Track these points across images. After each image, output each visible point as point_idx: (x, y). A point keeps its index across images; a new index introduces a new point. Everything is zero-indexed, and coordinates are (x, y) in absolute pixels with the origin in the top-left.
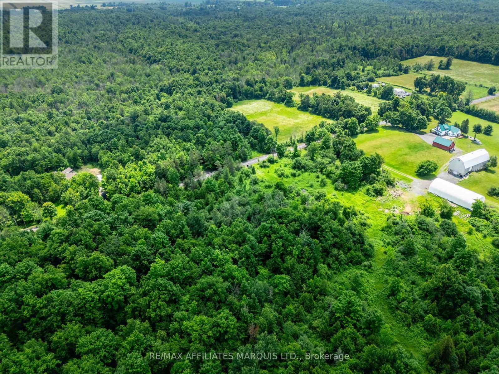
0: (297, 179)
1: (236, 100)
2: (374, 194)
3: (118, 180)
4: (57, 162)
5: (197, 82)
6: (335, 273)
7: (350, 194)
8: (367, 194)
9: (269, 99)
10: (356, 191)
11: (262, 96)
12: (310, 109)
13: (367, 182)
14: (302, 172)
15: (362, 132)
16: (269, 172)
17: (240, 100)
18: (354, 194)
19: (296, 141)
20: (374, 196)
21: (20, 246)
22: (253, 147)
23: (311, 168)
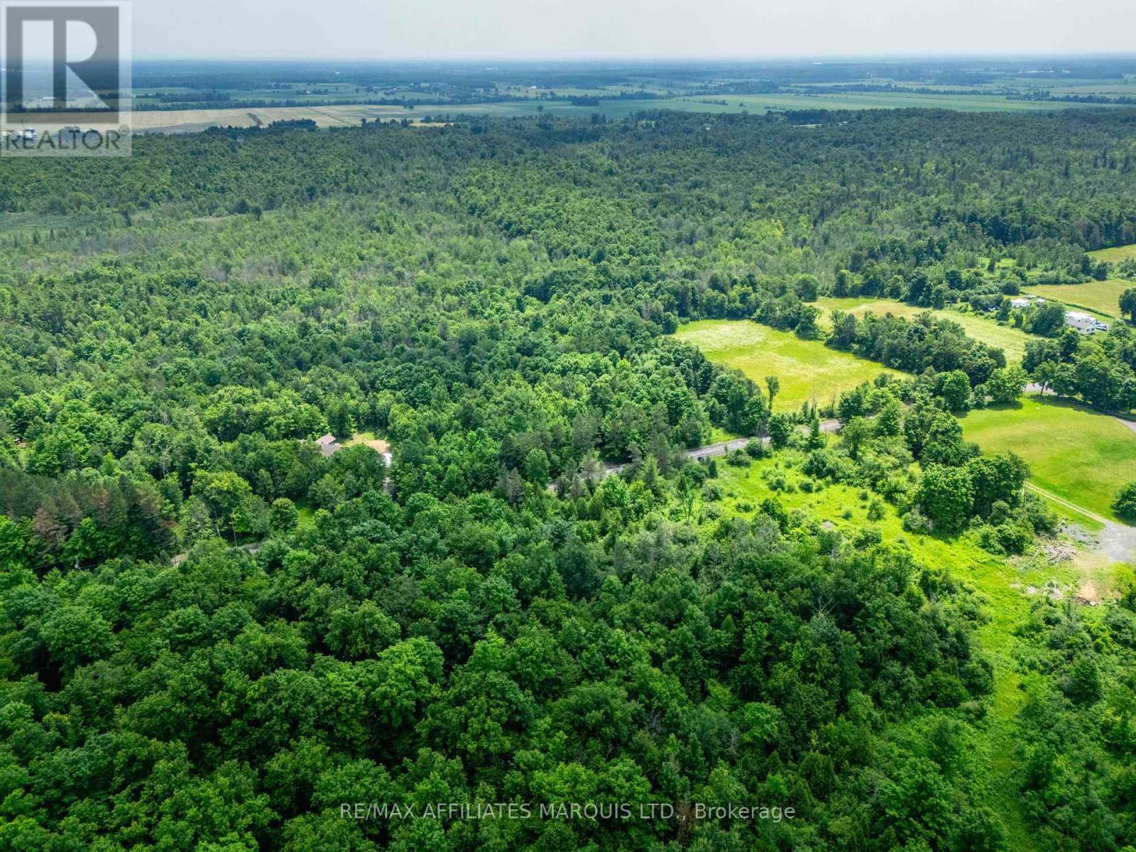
0: (813, 497)
1: (684, 319)
2: (1000, 547)
3: (425, 467)
4: (307, 421)
5: (602, 278)
6: (892, 720)
7: (940, 543)
8: (983, 547)
9: (760, 320)
10: (956, 538)
11: (744, 313)
12: (856, 346)
13: (984, 518)
14: (828, 484)
15: (979, 406)
16: (747, 477)
17: (693, 319)
18: (950, 543)
19: (817, 415)
20: (1000, 552)
21: (226, 577)
22: (715, 418)
23: (849, 477)
